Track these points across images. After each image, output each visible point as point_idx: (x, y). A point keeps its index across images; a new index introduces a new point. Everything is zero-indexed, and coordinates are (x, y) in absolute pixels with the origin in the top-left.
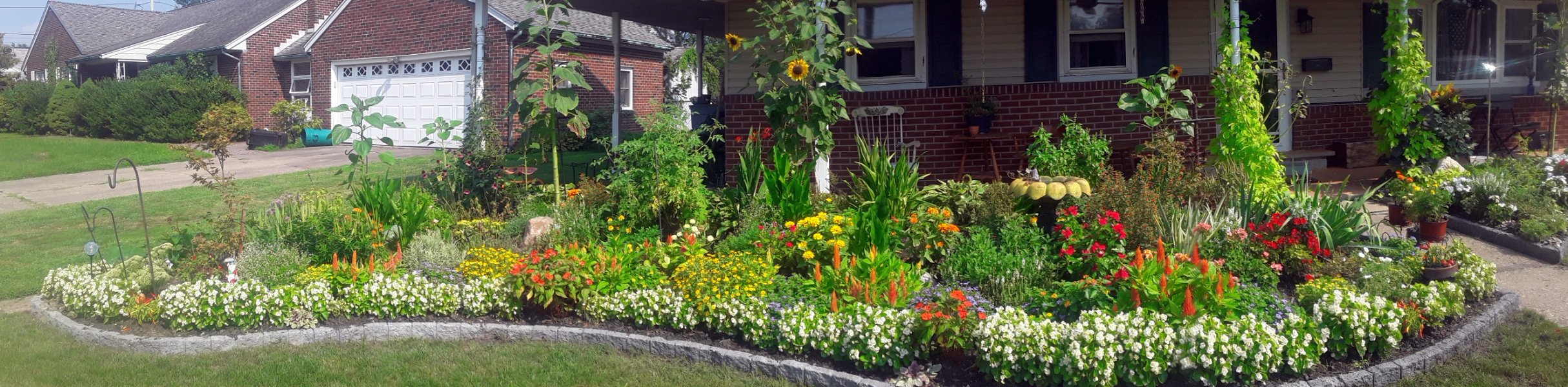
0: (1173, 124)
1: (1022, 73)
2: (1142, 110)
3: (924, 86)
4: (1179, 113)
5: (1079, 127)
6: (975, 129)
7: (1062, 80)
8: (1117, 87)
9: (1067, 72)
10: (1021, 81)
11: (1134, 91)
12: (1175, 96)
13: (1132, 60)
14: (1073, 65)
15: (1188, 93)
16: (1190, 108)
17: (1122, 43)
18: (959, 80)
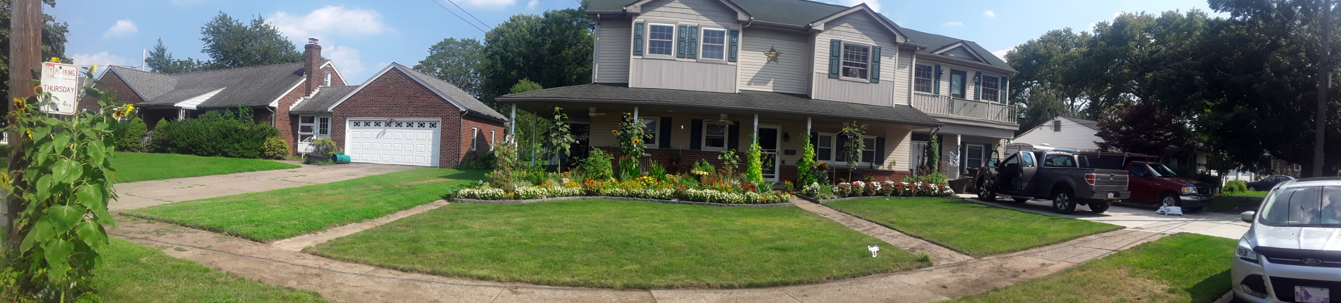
0: (732, 165)
1: (689, 146)
2: (724, 160)
3: (658, 148)
4: (734, 162)
5: (707, 163)
6: (674, 163)
7: (702, 150)
8: (719, 153)
9: (704, 147)
10: (689, 149)
11: (723, 155)
12: (734, 157)
13: (726, 145)
14: (706, 145)
15: (737, 156)
16: (738, 161)
17: (723, 140)
18: (669, 147)
